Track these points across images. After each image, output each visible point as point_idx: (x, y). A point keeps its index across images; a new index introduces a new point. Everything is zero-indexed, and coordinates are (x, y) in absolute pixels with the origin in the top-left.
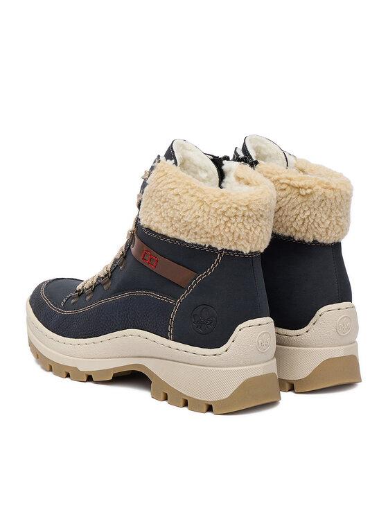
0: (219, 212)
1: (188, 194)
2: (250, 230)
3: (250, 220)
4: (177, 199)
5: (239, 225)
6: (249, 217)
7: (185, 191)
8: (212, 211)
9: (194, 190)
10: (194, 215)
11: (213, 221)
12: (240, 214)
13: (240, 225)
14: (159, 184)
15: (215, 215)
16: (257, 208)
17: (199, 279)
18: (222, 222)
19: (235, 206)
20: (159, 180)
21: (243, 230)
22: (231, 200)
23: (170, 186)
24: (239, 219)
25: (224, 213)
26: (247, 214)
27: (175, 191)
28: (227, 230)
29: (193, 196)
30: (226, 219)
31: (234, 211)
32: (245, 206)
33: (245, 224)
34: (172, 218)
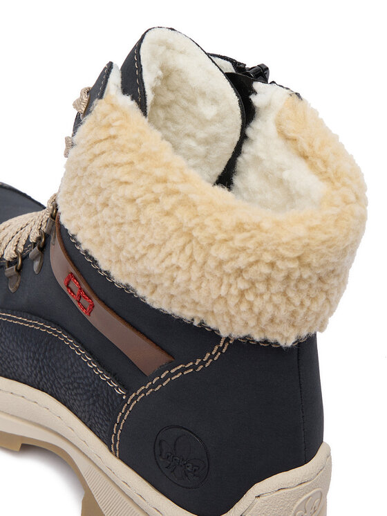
0: (228, 268)
1: (157, 207)
2: (302, 304)
3: (303, 287)
4: (130, 210)
5: (275, 298)
6: (300, 279)
7: (149, 197)
8: (212, 264)
9: (173, 200)
10: (167, 263)
11: (213, 285)
12: (280, 276)
13: (277, 299)
14: (96, 156)
15: (218, 274)
16: (322, 261)
17: (176, 373)
18: (234, 291)
19: (268, 257)
20: (97, 149)
21: (283, 308)
22: (260, 244)
23: (118, 173)
24: (275, 288)
25: (240, 272)
26: (296, 275)
27: (127, 191)
28: (244, 307)
29: (168, 214)
30: (242, 285)
31: (265, 270)
32: (293, 260)
33: (291, 294)
34: (120, 249)
